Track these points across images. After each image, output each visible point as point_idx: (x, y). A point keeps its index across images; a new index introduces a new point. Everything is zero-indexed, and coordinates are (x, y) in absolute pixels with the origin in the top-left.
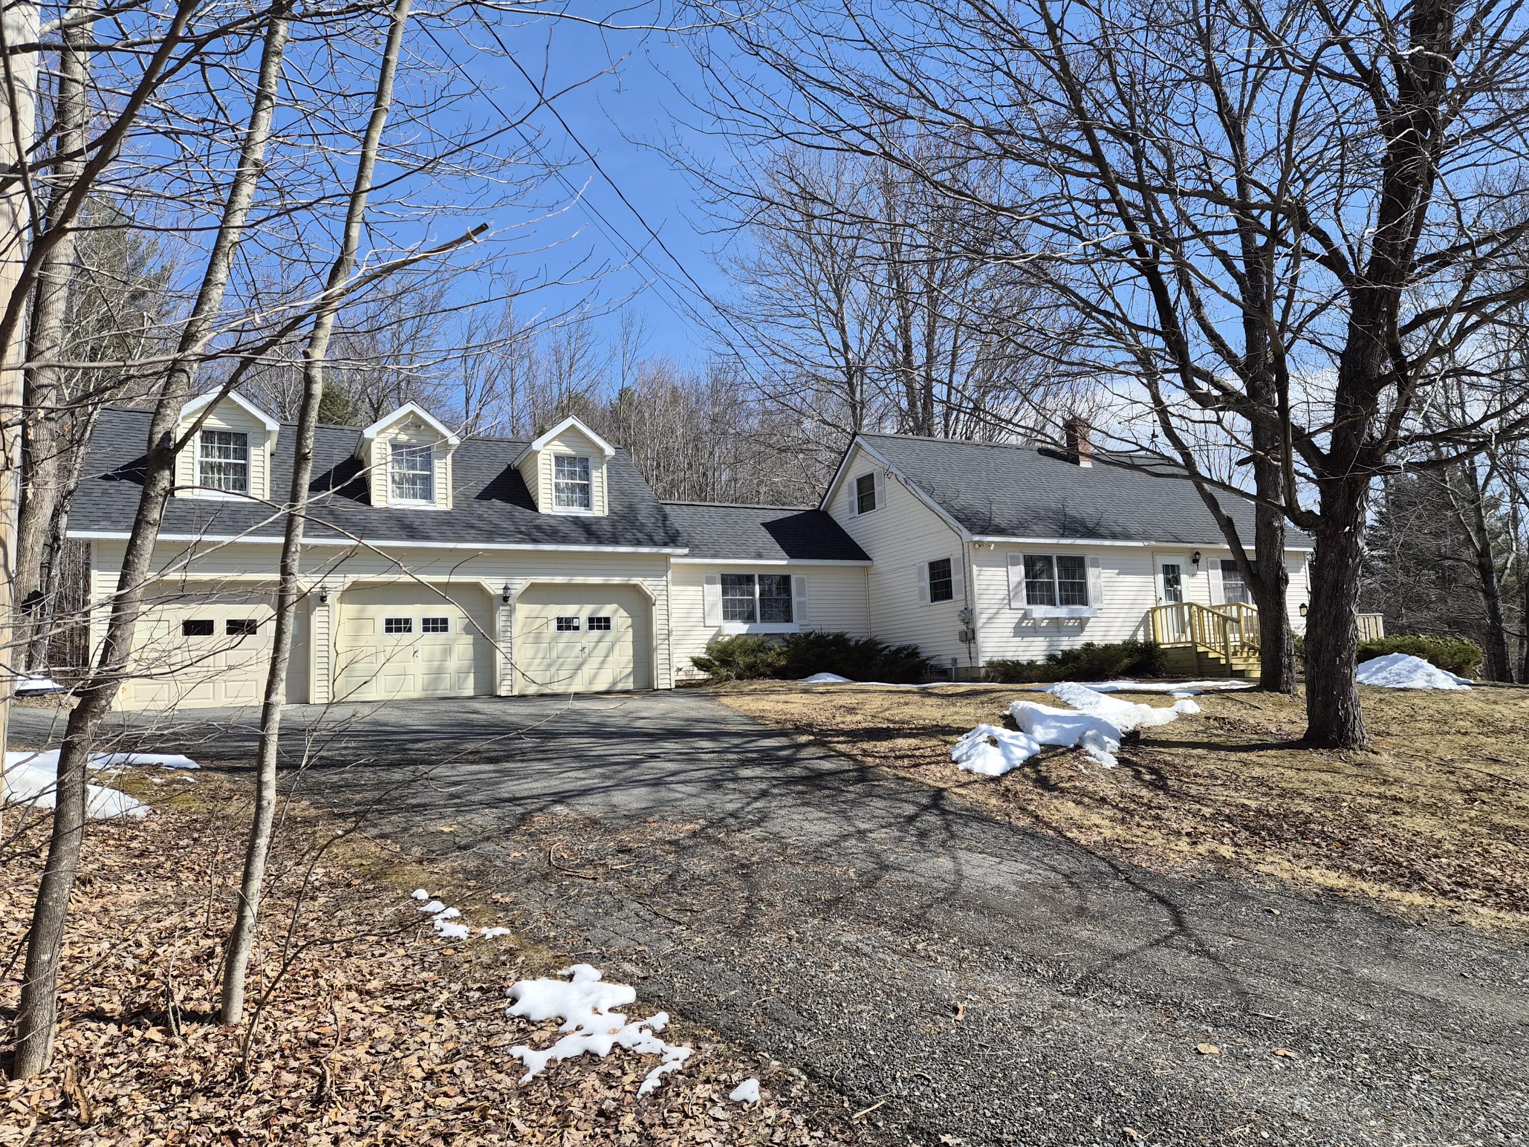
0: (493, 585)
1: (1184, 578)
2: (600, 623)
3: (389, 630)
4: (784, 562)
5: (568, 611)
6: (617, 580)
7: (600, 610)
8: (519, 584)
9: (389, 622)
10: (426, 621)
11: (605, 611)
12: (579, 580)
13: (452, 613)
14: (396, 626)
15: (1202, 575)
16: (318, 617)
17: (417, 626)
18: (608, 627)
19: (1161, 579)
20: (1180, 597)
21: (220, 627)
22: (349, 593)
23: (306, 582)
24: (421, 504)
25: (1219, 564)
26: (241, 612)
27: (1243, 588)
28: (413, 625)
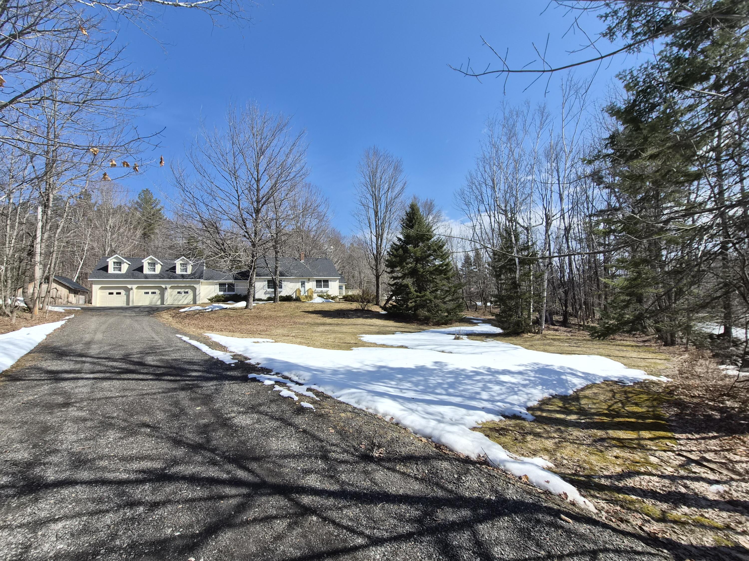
0: (164, 286)
1: (306, 284)
2: (186, 293)
3: (145, 294)
4: (232, 281)
5: (179, 290)
6: (188, 285)
8: (168, 286)
9: (145, 292)
10: (152, 292)
11: (186, 290)
12: (180, 285)
13: (157, 291)
15: (311, 283)
16: (131, 291)
18: (188, 293)
19: (300, 284)
20: (304, 287)
21: (115, 293)
22: (138, 288)
23: (129, 286)
24: (153, 273)
25: (315, 280)
26: (119, 291)
27: (321, 285)
28: (149, 293)
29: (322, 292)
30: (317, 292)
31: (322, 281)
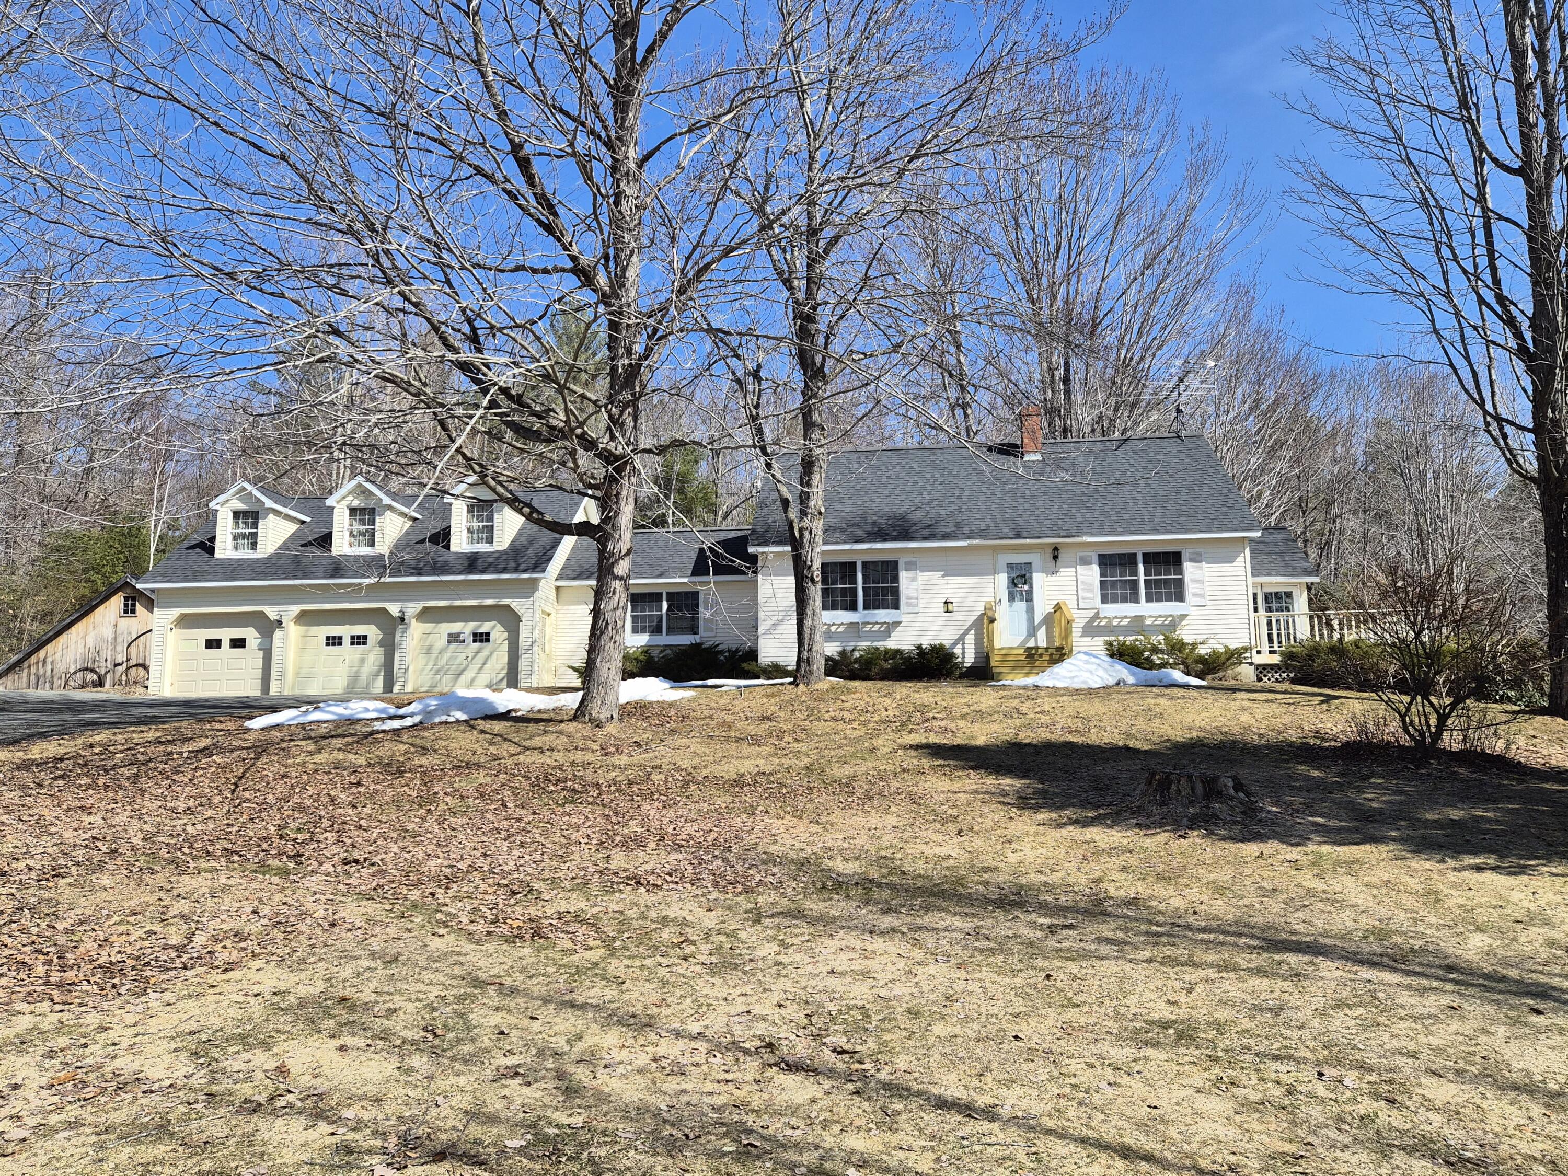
0: (394, 609)
1: (1038, 578)
2: (482, 638)
3: (328, 644)
5: (456, 627)
6: (489, 602)
7: (480, 627)
8: (413, 608)
9: (328, 638)
10: (353, 637)
11: (485, 627)
12: (458, 603)
13: (371, 631)
14: (333, 641)
15: (1066, 574)
16: (277, 634)
17: (346, 641)
18: (488, 640)
19: (1003, 579)
20: (1029, 598)
21: (226, 644)
22: (304, 618)
23: (272, 612)
24: (365, 550)
25: (1095, 558)
26: (238, 633)
27: (1134, 584)
28: (344, 641)
29: (1137, 623)
30: (1109, 629)
31: (1140, 558)
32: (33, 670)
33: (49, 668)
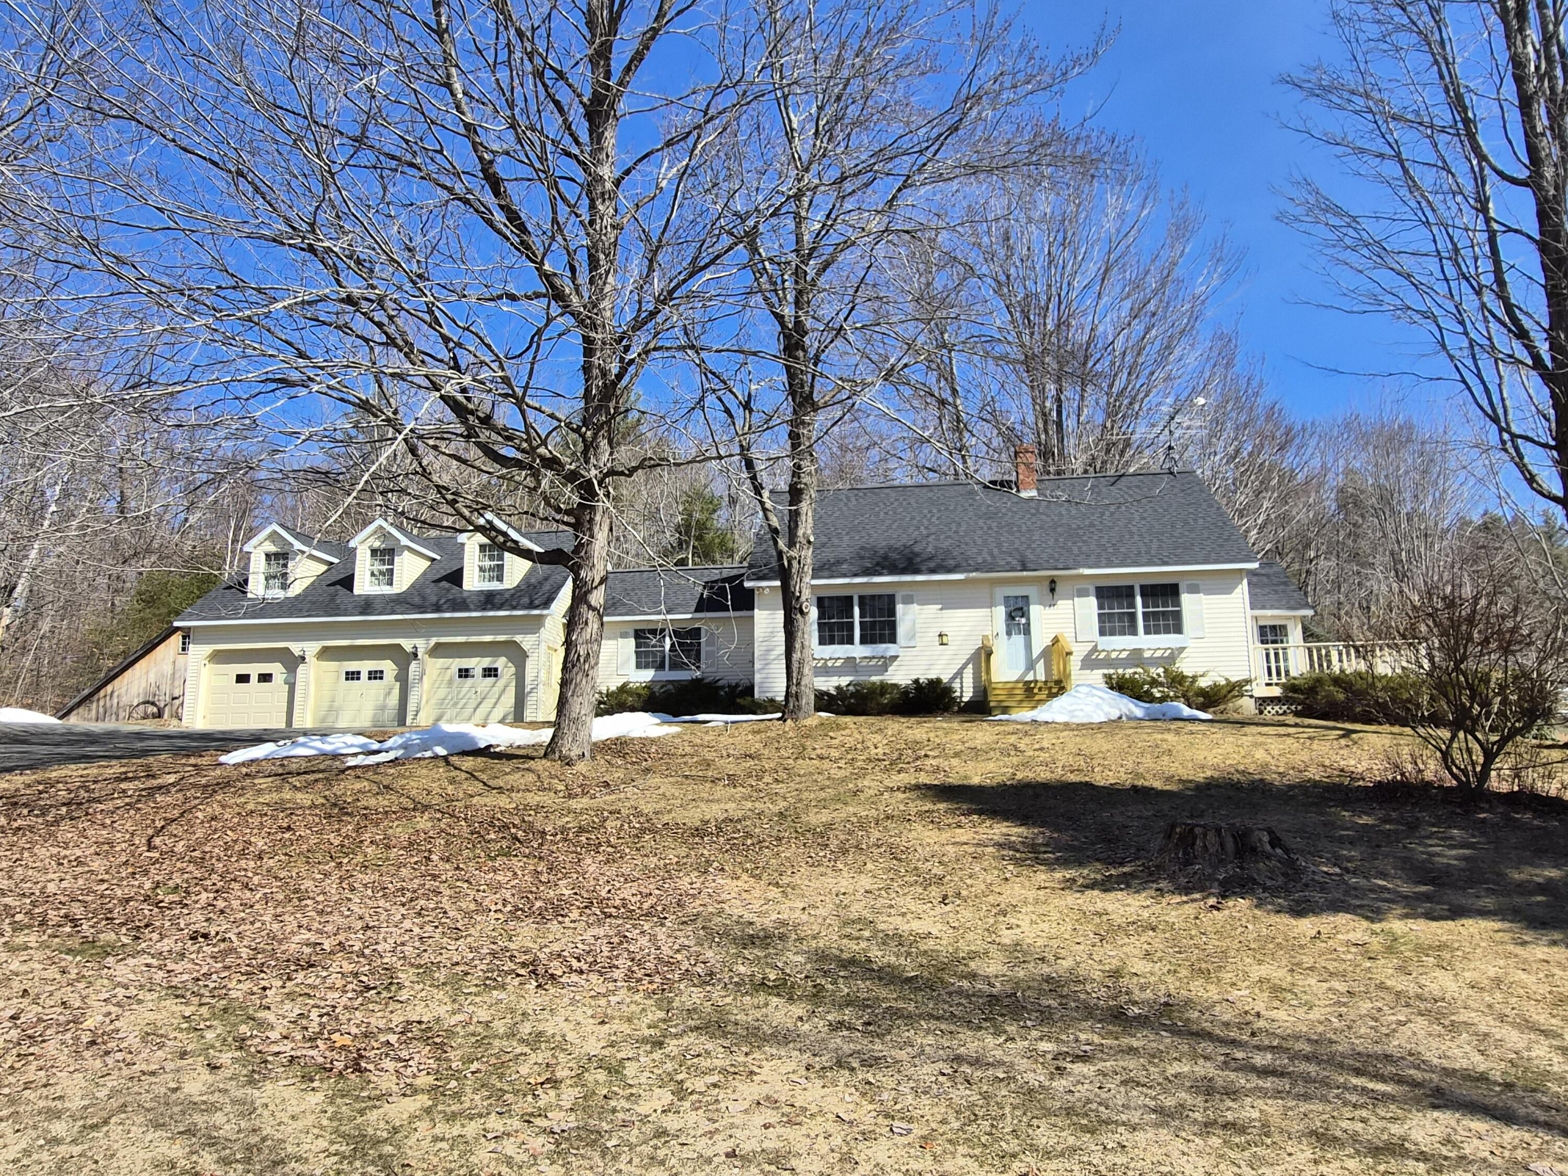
0: (407, 644)
1: (1035, 611)
2: (490, 672)
3: (347, 679)
4: (689, 616)
5: (464, 663)
7: (488, 662)
8: (425, 644)
9: (347, 673)
10: (370, 672)
11: (492, 663)
12: (474, 639)
13: (388, 667)
14: (352, 676)
15: (1064, 606)
16: (301, 669)
17: (364, 676)
18: (496, 676)
19: (1000, 612)
20: (1027, 631)
21: (254, 678)
22: (326, 654)
23: (296, 648)
24: (386, 590)
25: (1092, 590)
26: (265, 668)
27: (1132, 617)
28: (362, 675)
29: (1136, 657)
30: (1108, 662)
31: (1137, 590)
32: (102, 703)
33: (115, 701)
